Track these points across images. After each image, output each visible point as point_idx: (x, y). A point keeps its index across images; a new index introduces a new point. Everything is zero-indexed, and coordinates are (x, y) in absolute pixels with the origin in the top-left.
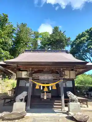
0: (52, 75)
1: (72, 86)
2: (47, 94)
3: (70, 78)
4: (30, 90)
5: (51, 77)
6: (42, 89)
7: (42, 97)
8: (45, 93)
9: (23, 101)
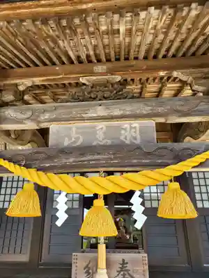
2: (118, 256)
6: (62, 217)
8: (102, 248)
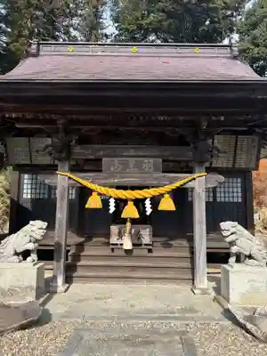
0: (157, 153)
1: (240, 200)
3: (237, 166)
4: (61, 214)
5: (151, 160)
6: (112, 209)
7: (114, 240)
8: (128, 224)
9: (29, 259)
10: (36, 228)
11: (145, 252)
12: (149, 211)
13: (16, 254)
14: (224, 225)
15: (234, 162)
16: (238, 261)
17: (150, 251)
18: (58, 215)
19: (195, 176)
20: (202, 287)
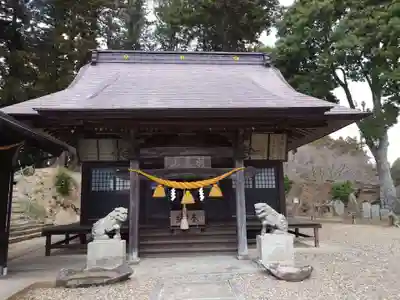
0: (208, 153)
1: (274, 186)
3: (270, 158)
4: (134, 203)
5: (203, 158)
7: (173, 222)
8: (185, 209)
10: (120, 213)
11: (199, 232)
12: (202, 197)
13: (106, 233)
14: (257, 206)
15: (268, 156)
16: (268, 231)
17: (202, 230)
18: (132, 203)
19: (236, 170)
20: (243, 253)
